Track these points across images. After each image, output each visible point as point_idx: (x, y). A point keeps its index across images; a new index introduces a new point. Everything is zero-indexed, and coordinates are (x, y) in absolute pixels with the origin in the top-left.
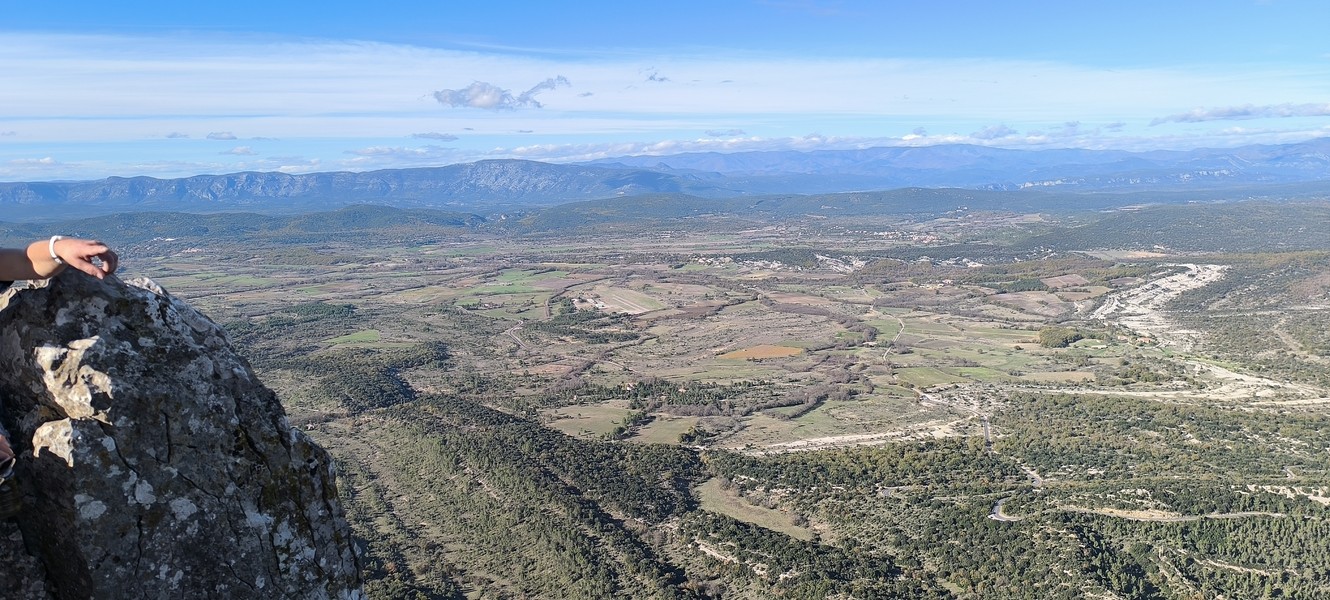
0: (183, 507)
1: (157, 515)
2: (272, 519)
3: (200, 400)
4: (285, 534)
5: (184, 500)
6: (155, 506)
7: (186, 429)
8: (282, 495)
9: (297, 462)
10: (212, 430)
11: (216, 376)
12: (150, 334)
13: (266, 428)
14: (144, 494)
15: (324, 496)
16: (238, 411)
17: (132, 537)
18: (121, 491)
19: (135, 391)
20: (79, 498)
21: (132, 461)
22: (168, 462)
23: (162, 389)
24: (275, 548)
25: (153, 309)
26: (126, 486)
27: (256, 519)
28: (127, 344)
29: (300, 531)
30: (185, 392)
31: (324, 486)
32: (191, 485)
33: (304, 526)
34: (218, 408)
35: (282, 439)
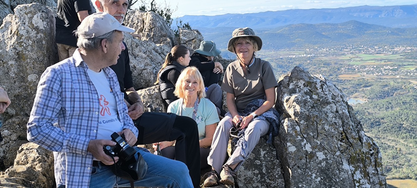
0: (321, 156)
1: (312, 156)
2: (353, 169)
3: (329, 119)
4: (358, 176)
5: (322, 153)
6: (312, 152)
7: (323, 128)
8: (358, 161)
9: (365, 150)
10: (333, 131)
11: (337, 112)
12: (317, 94)
13: (354, 134)
14: (308, 148)
15: (376, 166)
16: (343, 126)
17: (304, 161)
18: (301, 145)
19: (307, 113)
20: (289, 144)
21: (305, 136)
22: (317, 138)
23: (316, 113)
24: (354, 180)
25: (318, 86)
26: (303, 144)
27: (346, 166)
28: (308, 97)
29: (365, 176)
30: (324, 115)
31: (376, 161)
32: (324, 149)
33: (366, 175)
34: (335, 123)
35: (360, 139)
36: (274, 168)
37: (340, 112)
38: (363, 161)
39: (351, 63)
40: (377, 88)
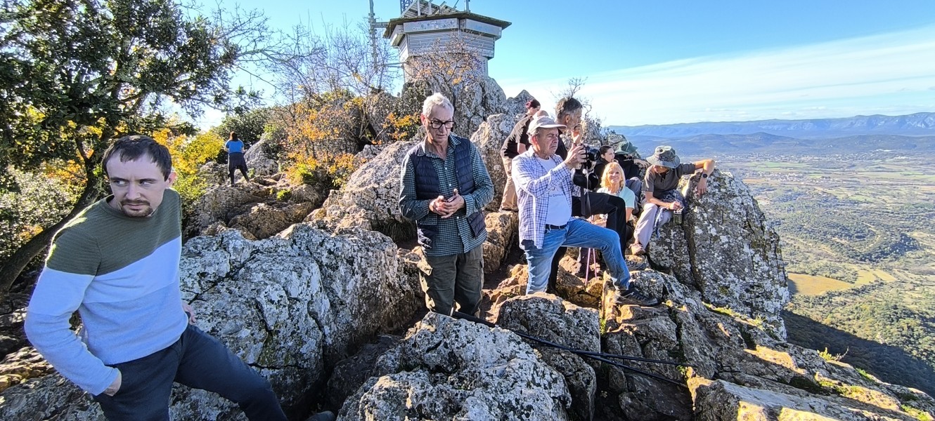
0: (724, 239)
1: (716, 238)
2: (753, 252)
3: (734, 209)
4: (757, 258)
5: (725, 237)
6: (716, 236)
7: (728, 217)
8: (758, 246)
9: (766, 237)
10: (737, 219)
11: (742, 204)
12: (725, 188)
13: (756, 223)
14: (713, 232)
15: (775, 251)
16: (747, 216)
17: (708, 242)
18: (707, 229)
19: (715, 203)
20: (696, 227)
21: (712, 222)
22: (722, 225)
23: (723, 204)
24: (753, 262)
25: (727, 181)
26: (708, 228)
27: (746, 249)
28: (717, 190)
29: (763, 260)
30: (730, 206)
31: (775, 248)
32: (728, 233)
33: (765, 258)
34: (740, 213)
35: (762, 228)
36: (681, 246)
37: (745, 204)
38: (764, 247)
39: (756, 169)
40: (780, 192)
